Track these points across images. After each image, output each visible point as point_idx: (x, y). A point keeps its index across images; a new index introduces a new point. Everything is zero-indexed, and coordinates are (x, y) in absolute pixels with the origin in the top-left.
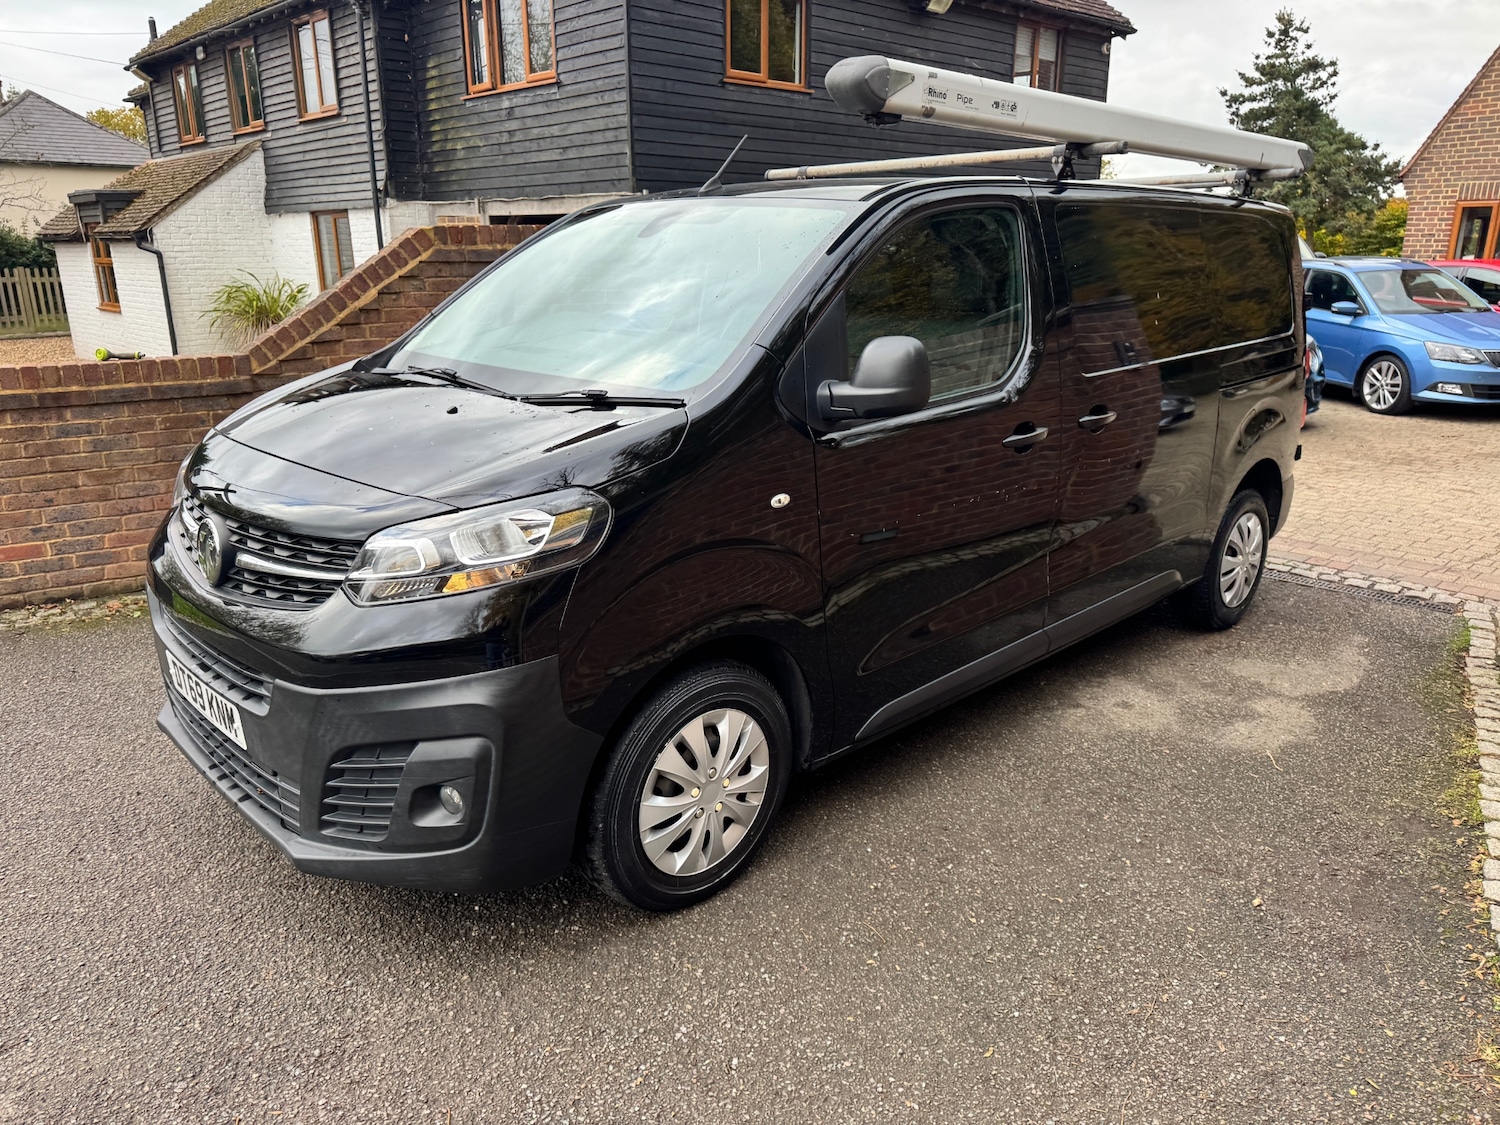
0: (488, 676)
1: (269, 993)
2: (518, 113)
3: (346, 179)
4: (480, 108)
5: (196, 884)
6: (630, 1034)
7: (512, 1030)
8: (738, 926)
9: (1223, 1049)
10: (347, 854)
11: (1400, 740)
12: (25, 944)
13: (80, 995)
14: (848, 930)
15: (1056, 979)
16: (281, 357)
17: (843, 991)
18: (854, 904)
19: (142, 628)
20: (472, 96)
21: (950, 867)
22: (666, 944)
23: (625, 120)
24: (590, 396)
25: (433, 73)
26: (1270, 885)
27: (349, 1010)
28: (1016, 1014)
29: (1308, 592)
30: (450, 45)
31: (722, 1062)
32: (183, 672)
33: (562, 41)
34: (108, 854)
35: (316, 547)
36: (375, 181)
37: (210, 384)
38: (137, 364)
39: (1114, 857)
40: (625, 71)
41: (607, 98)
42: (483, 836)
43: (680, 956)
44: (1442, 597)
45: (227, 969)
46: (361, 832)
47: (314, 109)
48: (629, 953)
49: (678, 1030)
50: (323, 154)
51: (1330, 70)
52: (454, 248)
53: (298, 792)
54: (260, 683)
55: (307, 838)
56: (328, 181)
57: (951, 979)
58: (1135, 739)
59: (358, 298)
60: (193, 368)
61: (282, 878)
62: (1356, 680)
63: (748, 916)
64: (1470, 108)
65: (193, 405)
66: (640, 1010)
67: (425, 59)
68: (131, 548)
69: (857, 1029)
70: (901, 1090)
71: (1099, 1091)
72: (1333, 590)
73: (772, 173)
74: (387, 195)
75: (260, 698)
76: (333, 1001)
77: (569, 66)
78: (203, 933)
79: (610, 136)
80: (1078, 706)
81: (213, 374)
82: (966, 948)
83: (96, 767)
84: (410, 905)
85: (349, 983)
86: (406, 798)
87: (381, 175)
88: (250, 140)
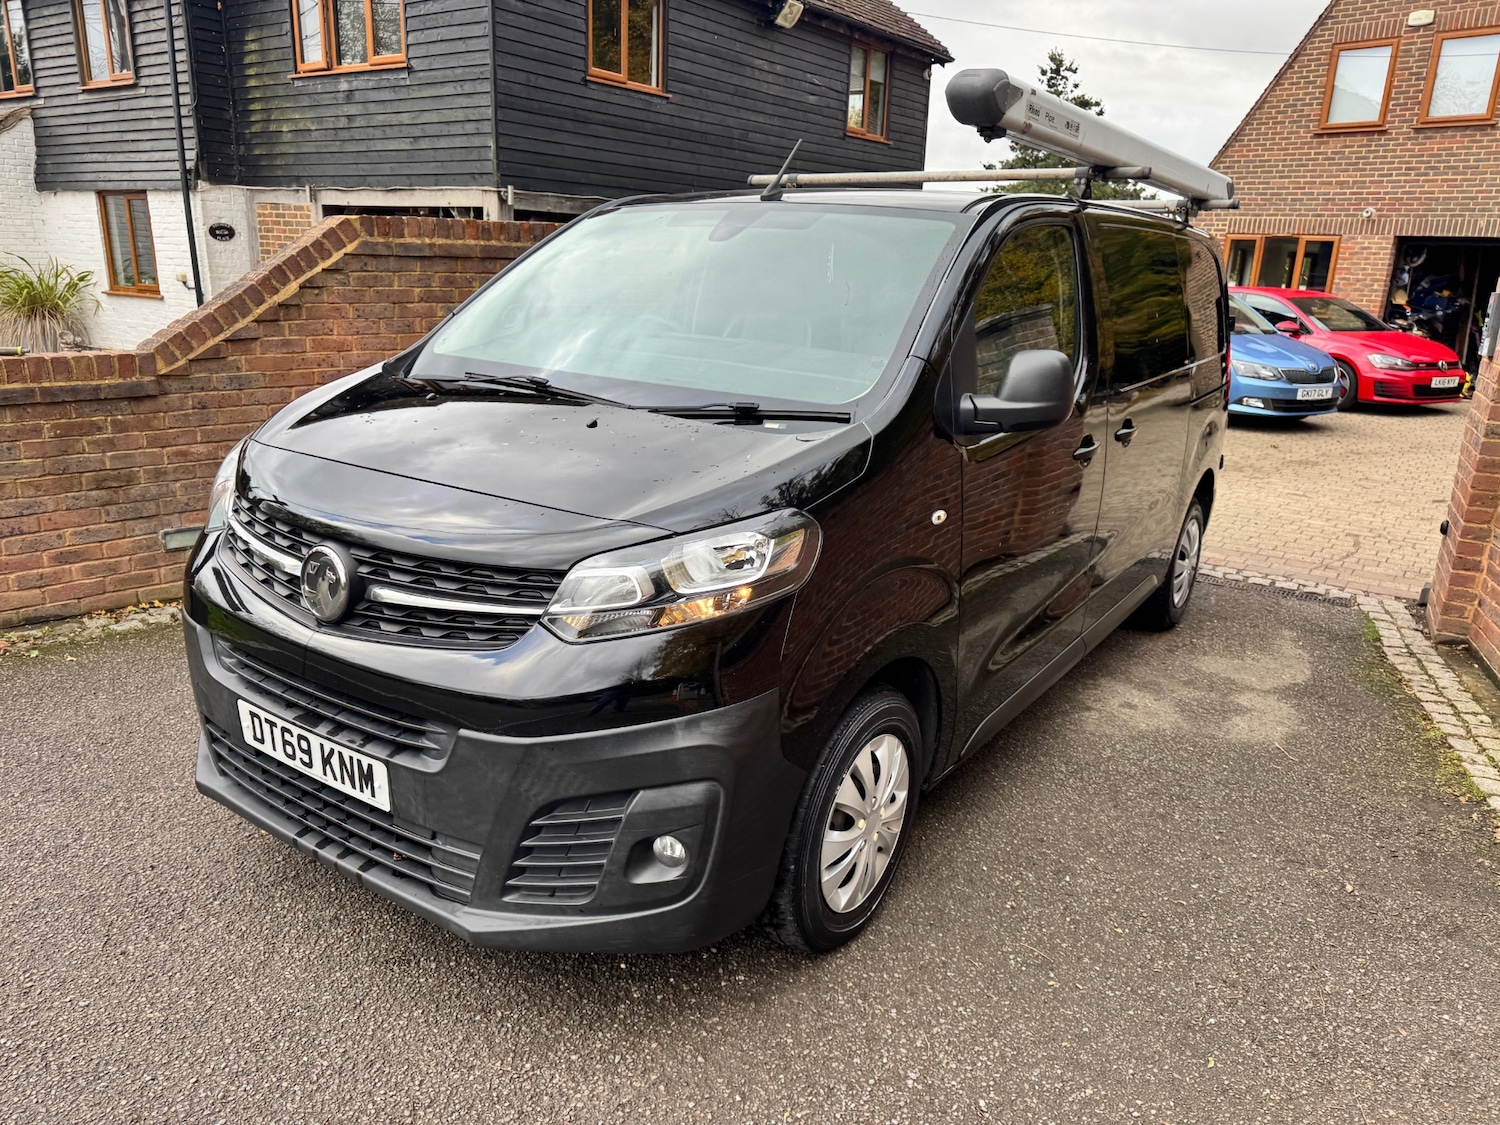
0: (718, 714)
1: (443, 1089)
2: (358, 96)
3: (145, 157)
4: (311, 89)
5: (283, 968)
6: (862, 1087)
7: (738, 1098)
8: (903, 959)
9: (1405, 1033)
10: (539, 922)
11: (1372, 725)
12: (107, 1064)
13: (212, 1118)
14: (1011, 953)
15: (1225, 982)
16: (192, 356)
17: (1043, 1016)
18: (1002, 926)
19: (47, 669)
20: (302, 75)
21: (1068, 879)
22: (842, 984)
23: (489, 112)
24: (737, 409)
25: (253, 47)
26: (1348, 870)
27: (546, 1098)
28: (1212, 1021)
29: (1221, 591)
30: (274, 18)
31: (970, 1105)
32: (272, 724)
33: (414, 24)
34: (154, 943)
35: (499, 578)
36: (184, 160)
37: (109, 386)
38: (22, 361)
39: (1205, 856)
40: (488, 61)
41: (468, 88)
42: (703, 888)
43: (865, 997)
44: (1335, 593)
45: (378, 1066)
46: (552, 896)
47: (102, 76)
48: (812, 1000)
49: (907, 1077)
50: (115, 127)
51: (1098, 109)
52: (381, 240)
53: (477, 857)
54: (422, 733)
55: (478, 907)
56: (120, 157)
57: (1135, 993)
58: (1157, 739)
59: (276, 291)
60: (89, 367)
61: (383, 953)
62: (1308, 673)
63: (910, 949)
64: (1237, 151)
65: (87, 410)
66: (857, 1060)
67: (245, 30)
68: (12, 576)
69: (1079, 1054)
70: (1153, 1112)
71: (1328, 1087)
72: (1244, 587)
73: (756, 179)
74: (198, 177)
75: (418, 751)
76: (521, 1088)
77: (422, 51)
78: (324, 1027)
79: (470, 128)
80: (1089, 709)
81: (112, 374)
82: (1128, 959)
83: (80, 838)
84: (548, 970)
85: (528, 1066)
86: (623, 854)
87: (191, 155)
88: (15, 106)
